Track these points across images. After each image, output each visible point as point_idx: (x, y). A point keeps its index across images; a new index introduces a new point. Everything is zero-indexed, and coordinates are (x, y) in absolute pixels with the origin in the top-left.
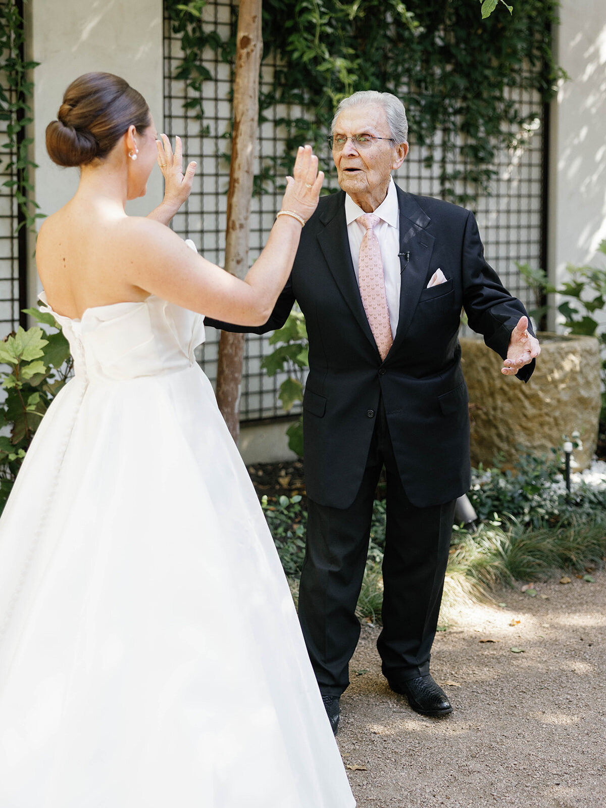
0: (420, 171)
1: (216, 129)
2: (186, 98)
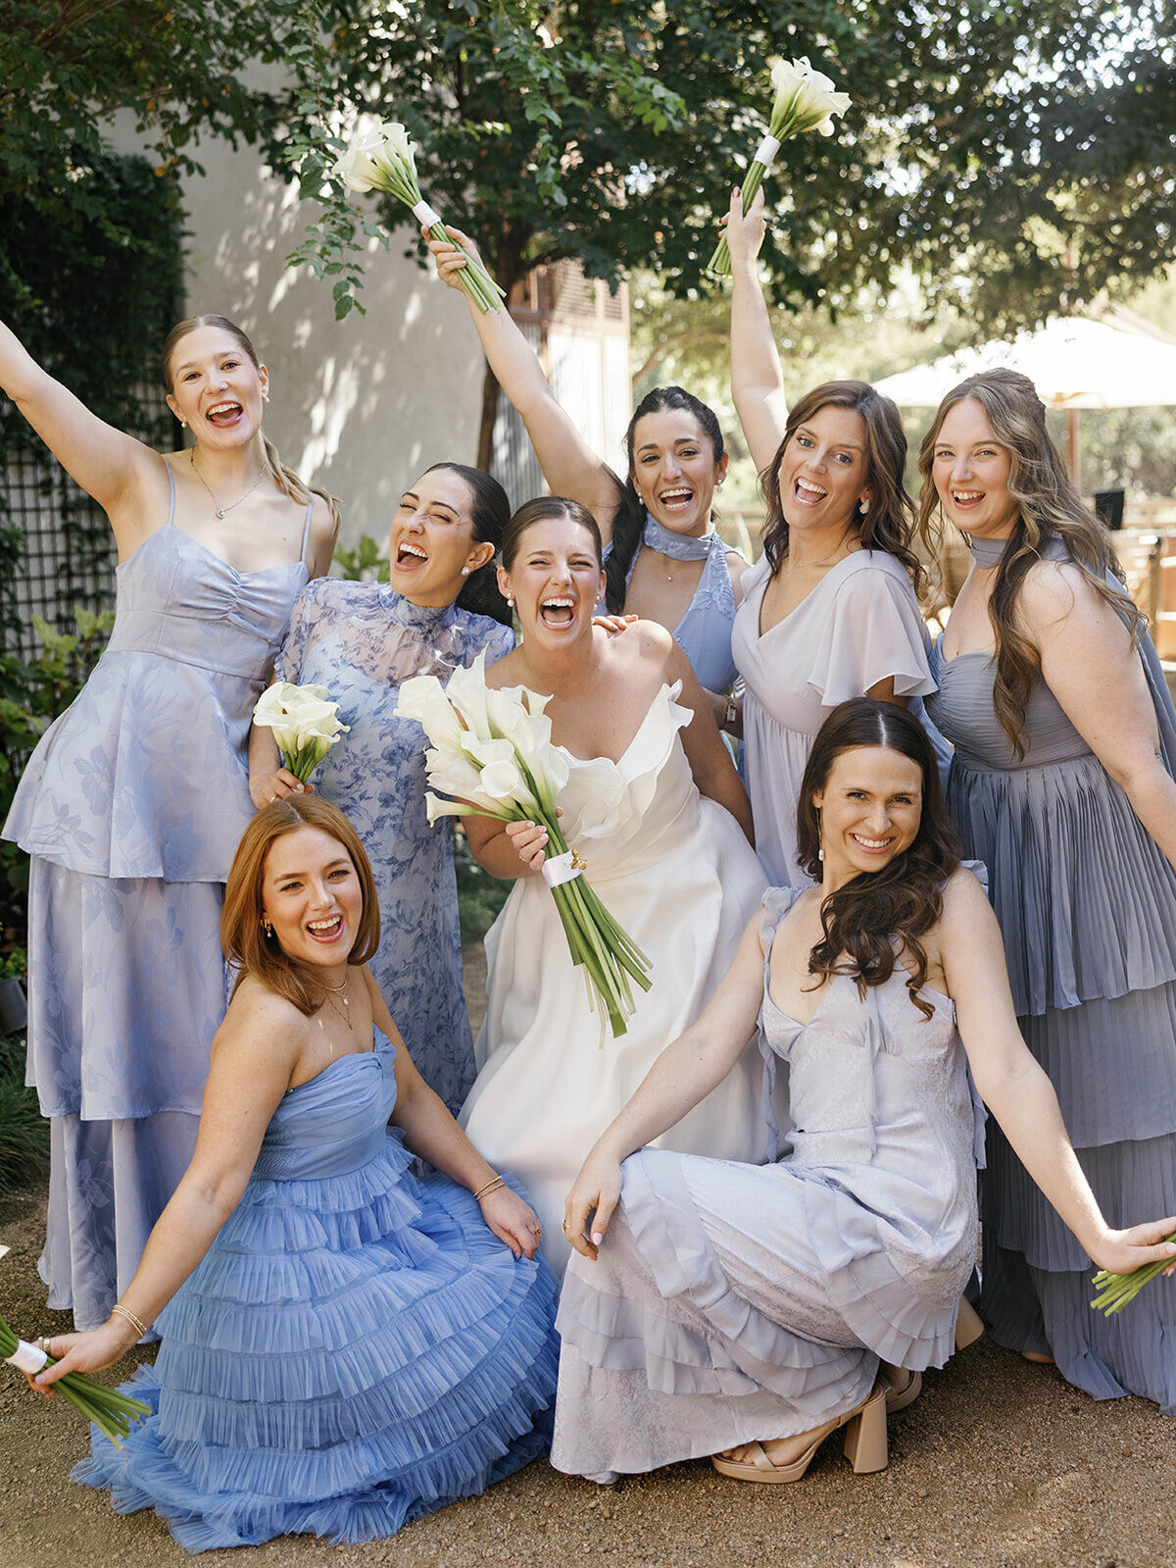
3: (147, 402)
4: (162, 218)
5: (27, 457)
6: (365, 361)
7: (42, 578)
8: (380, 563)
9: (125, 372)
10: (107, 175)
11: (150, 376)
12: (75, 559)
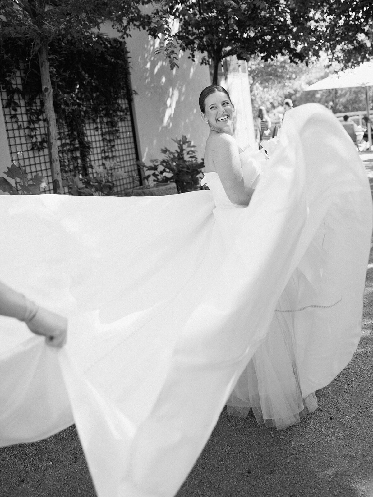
0: (94, 133)
1: (23, 126)
2: (10, 114)
3: (122, 104)
4: (122, 54)
5: (91, 121)
6: (180, 87)
7: (97, 154)
8: (188, 142)
9: (116, 96)
10: (107, 43)
11: (122, 97)
12: (106, 148)
